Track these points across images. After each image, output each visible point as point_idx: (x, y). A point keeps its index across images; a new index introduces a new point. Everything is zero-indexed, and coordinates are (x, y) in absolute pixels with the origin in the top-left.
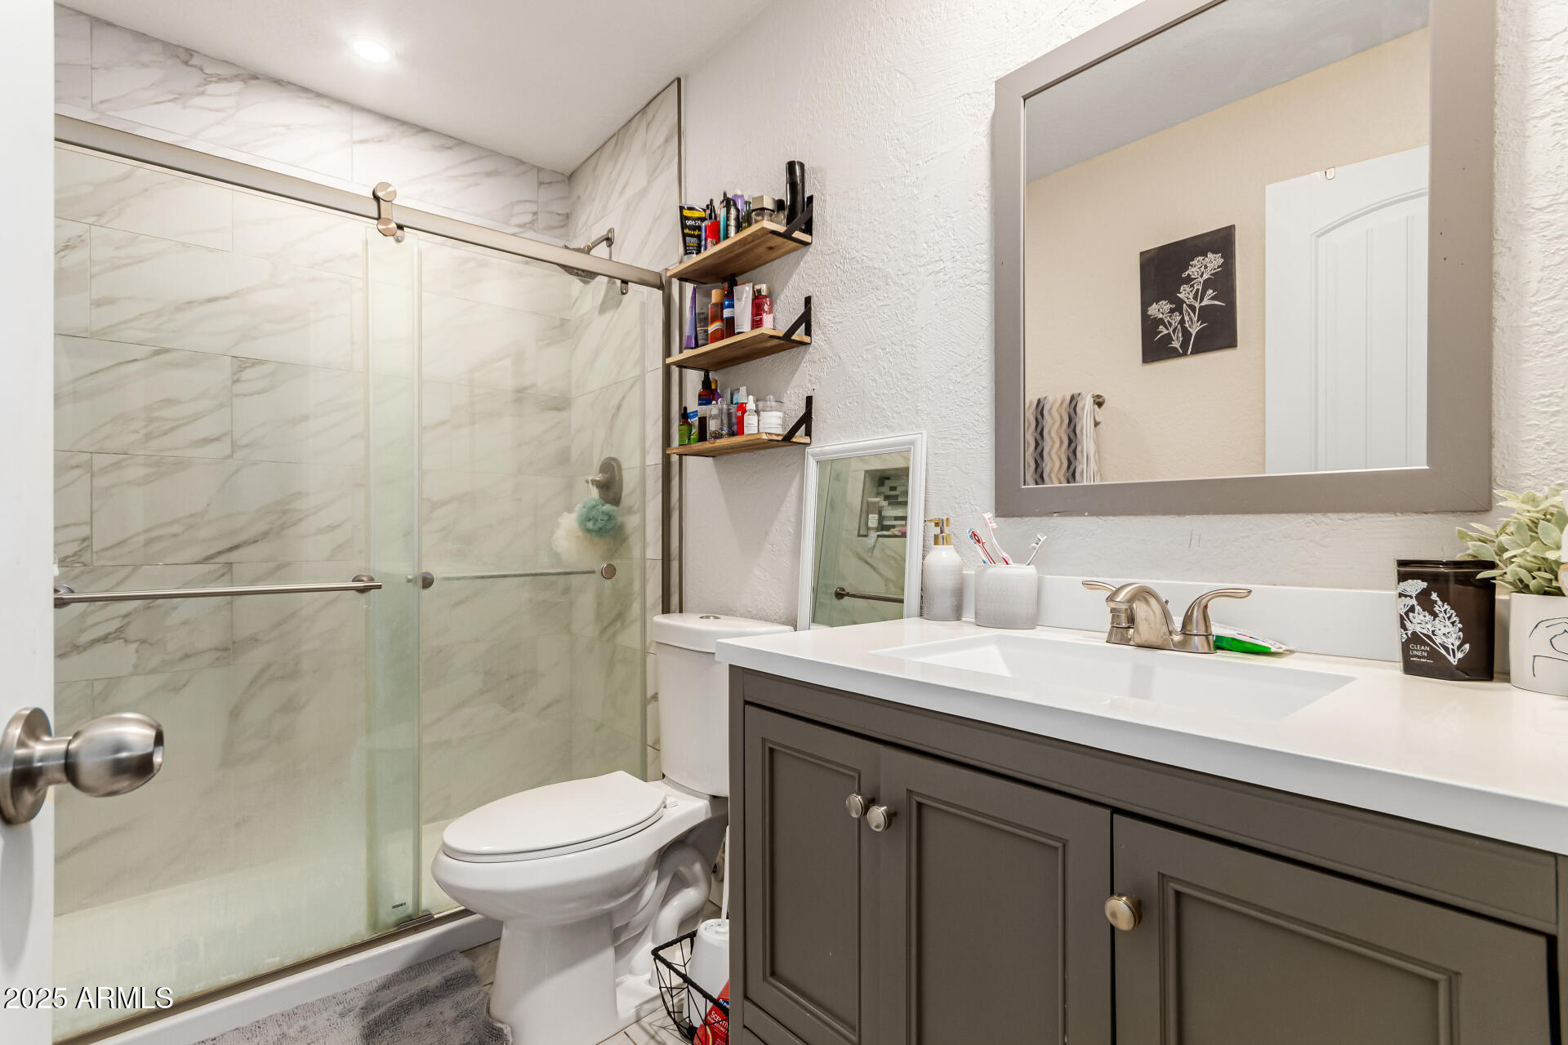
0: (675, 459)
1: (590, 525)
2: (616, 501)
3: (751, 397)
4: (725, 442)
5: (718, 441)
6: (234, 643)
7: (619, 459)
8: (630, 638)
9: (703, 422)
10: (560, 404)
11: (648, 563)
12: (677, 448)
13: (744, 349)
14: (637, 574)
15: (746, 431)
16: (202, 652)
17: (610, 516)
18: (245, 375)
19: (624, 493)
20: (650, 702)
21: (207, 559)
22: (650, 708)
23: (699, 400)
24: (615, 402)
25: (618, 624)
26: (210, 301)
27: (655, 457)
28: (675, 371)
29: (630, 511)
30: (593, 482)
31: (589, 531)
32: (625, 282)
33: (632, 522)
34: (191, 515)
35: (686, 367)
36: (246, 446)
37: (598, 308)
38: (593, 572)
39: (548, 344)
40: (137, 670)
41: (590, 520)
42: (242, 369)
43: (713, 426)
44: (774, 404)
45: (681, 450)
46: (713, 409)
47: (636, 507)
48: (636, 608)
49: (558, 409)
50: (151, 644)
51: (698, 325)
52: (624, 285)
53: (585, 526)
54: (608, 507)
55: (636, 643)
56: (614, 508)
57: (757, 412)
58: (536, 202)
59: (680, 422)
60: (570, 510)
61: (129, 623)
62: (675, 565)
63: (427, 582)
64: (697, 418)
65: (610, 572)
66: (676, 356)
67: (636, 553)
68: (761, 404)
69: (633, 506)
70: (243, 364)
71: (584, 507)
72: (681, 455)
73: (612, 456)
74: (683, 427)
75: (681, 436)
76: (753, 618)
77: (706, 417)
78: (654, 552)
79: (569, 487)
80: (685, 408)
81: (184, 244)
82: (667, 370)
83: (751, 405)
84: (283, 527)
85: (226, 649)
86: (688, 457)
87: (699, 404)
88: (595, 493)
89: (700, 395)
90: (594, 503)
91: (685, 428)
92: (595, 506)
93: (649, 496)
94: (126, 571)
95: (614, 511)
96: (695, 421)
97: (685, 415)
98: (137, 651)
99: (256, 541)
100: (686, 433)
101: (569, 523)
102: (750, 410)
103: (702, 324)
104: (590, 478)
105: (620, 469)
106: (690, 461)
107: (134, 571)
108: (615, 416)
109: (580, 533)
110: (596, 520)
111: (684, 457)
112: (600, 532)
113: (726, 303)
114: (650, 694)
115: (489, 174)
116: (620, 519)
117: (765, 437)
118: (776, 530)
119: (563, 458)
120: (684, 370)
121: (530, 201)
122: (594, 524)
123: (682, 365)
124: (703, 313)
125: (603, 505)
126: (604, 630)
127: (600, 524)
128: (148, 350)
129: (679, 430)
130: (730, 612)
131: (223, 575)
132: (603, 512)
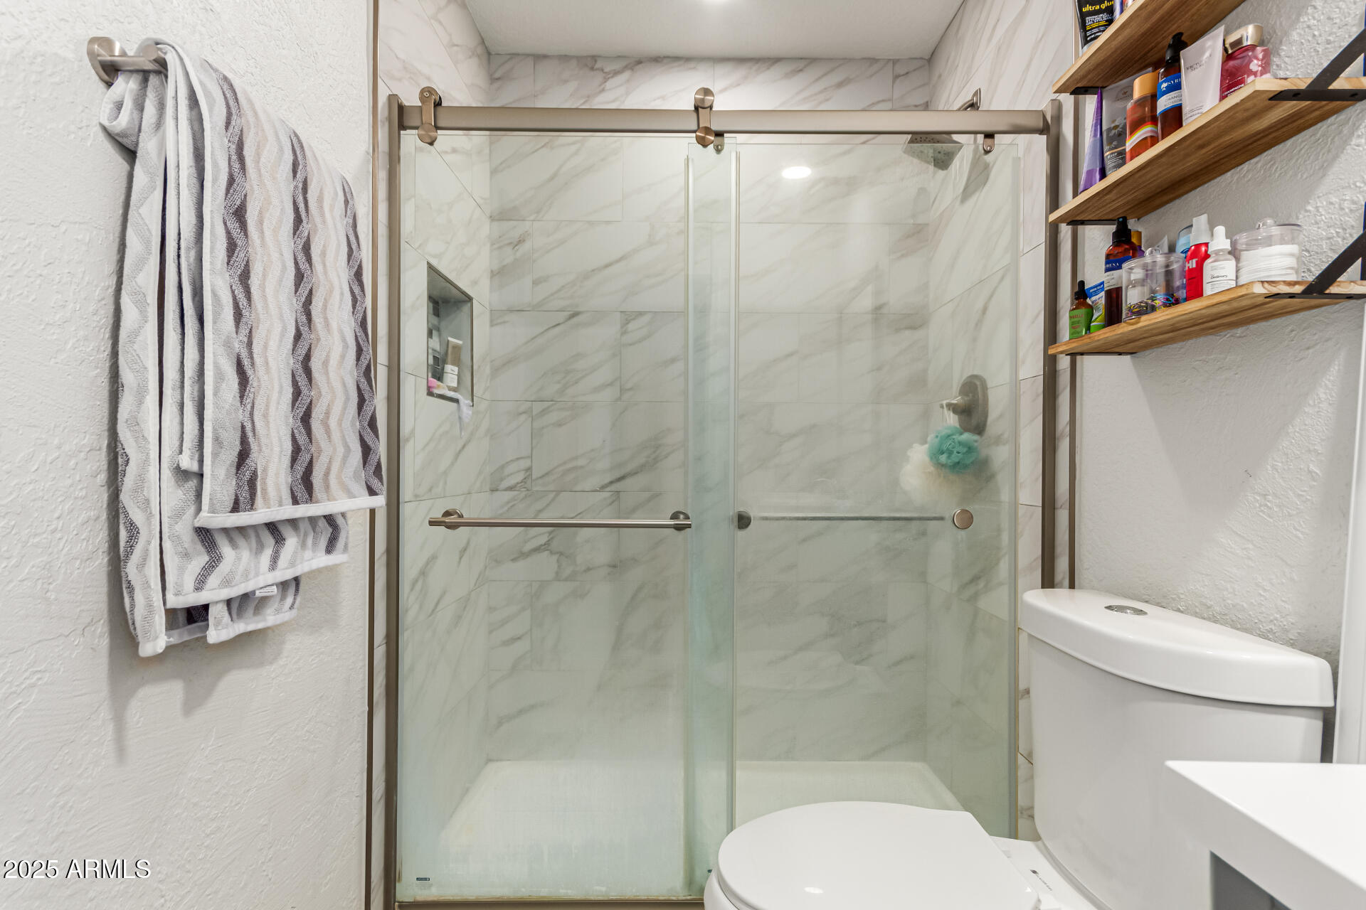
0: (1064, 363)
1: (943, 458)
2: (980, 429)
3: (1220, 230)
4: (1162, 316)
5: (1144, 318)
6: (621, 561)
7: (985, 377)
8: (994, 603)
9: (1114, 297)
10: (914, 320)
11: (1021, 511)
12: (1066, 343)
13: (1204, 151)
14: (1005, 524)
15: (1208, 290)
16: (599, 567)
17: (969, 448)
18: (631, 326)
19: (990, 419)
20: (1022, 696)
21: (603, 488)
22: (1022, 704)
23: (1107, 263)
24: (979, 305)
25: (981, 584)
26: (607, 266)
27: (1033, 367)
28: (1066, 230)
29: (998, 440)
30: (949, 406)
31: (943, 465)
32: (989, 136)
33: (1000, 455)
34: (592, 450)
35: (1083, 223)
36: (631, 389)
37: (959, 199)
38: (942, 519)
39: (903, 256)
40: (557, 577)
41: (942, 453)
42: (628, 322)
43: (1132, 297)
44: (1276, 231)
45: (1074, 346)
46: (1132, 271)
47: (1006, 436)
48: (1004, 568)
49: (913, 328)
50: (567, 557)
51: (1106, 148)
52: (989, 141)
53: (938, 460)
54: (966, 437)
55: (1004, 614)
56: (976, 437)
57: (1234, 253)
58: (890, 100)
59: (1072, 305)
60: (924, 442)
61: (552, 538)
62: (1062, 517)
63: (743, 521)
64: (1103, 294)
65: (966, 520)
66: (1069, 203)
67: (1005, 496)
68: (1243, 239)
69: (1002, 435)
70: (629, 317)
71: (937, 437)
72: (1073, 355)
73: (975, 373)
74: (1076, 312)
75: (1073, 326)
76: (1214, 620)
77: (1121, 288)
78: (1031, 495)
79: (926, 415)
80: (1082, 283)
81: (589, 222)
82: (1053, 230)
83: (1220, 241)
84: (656, 461)
85: (615, 566)
86: (1085, 357)
87: (1107, 270)
88: (952, 420)
89: (1108, 256)
90: (949, 432)
91: (1082, 312)
92: (949, 436)
93: (1024, 419)
94: (552, 495)
95: (976, 441)
96: (1100, 299)
97: (1081, 294)
98: (558, 561)
99: (636, 473)
100: (1083, 320)
101: (918, 455)
102: (1217, 252)
103: (1115, 143)
104: (944, 402)
105: (985, 388)
106: (1089, 365)
107: (557, 495)
108: (978, 324)
109: (932, 469)
110: (950, 453)
111: (1078, 357)
112: (957, 467)
113: (1165, 85)
114: (1022, 686)
115: (840, 85)
116: (984, 452)
117: (1259, 289)
118: (1274, 468)
119: (918, 382)
120: (1080, 227)
121: (883, 101)
122: (949, 457)
123: (1076, 220)
124: (1116, 127)
125: (961, 434)
126: (964, 586)
127: (955, 458)
128: (567, 314)
129: (1071, 317)
130: (1163, 601)
131: (613, 502)
132: (960, 443)
